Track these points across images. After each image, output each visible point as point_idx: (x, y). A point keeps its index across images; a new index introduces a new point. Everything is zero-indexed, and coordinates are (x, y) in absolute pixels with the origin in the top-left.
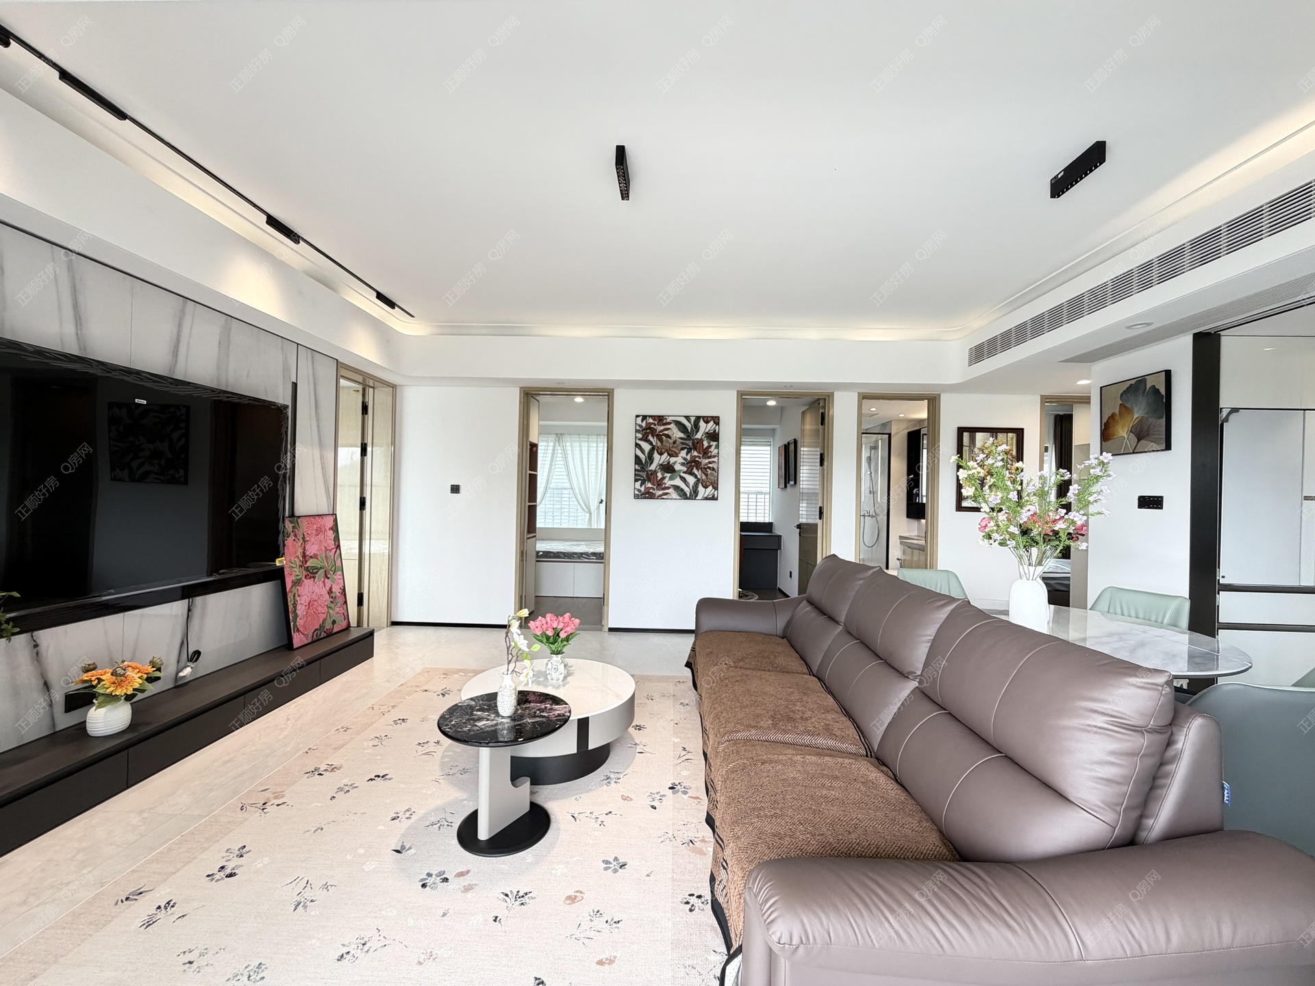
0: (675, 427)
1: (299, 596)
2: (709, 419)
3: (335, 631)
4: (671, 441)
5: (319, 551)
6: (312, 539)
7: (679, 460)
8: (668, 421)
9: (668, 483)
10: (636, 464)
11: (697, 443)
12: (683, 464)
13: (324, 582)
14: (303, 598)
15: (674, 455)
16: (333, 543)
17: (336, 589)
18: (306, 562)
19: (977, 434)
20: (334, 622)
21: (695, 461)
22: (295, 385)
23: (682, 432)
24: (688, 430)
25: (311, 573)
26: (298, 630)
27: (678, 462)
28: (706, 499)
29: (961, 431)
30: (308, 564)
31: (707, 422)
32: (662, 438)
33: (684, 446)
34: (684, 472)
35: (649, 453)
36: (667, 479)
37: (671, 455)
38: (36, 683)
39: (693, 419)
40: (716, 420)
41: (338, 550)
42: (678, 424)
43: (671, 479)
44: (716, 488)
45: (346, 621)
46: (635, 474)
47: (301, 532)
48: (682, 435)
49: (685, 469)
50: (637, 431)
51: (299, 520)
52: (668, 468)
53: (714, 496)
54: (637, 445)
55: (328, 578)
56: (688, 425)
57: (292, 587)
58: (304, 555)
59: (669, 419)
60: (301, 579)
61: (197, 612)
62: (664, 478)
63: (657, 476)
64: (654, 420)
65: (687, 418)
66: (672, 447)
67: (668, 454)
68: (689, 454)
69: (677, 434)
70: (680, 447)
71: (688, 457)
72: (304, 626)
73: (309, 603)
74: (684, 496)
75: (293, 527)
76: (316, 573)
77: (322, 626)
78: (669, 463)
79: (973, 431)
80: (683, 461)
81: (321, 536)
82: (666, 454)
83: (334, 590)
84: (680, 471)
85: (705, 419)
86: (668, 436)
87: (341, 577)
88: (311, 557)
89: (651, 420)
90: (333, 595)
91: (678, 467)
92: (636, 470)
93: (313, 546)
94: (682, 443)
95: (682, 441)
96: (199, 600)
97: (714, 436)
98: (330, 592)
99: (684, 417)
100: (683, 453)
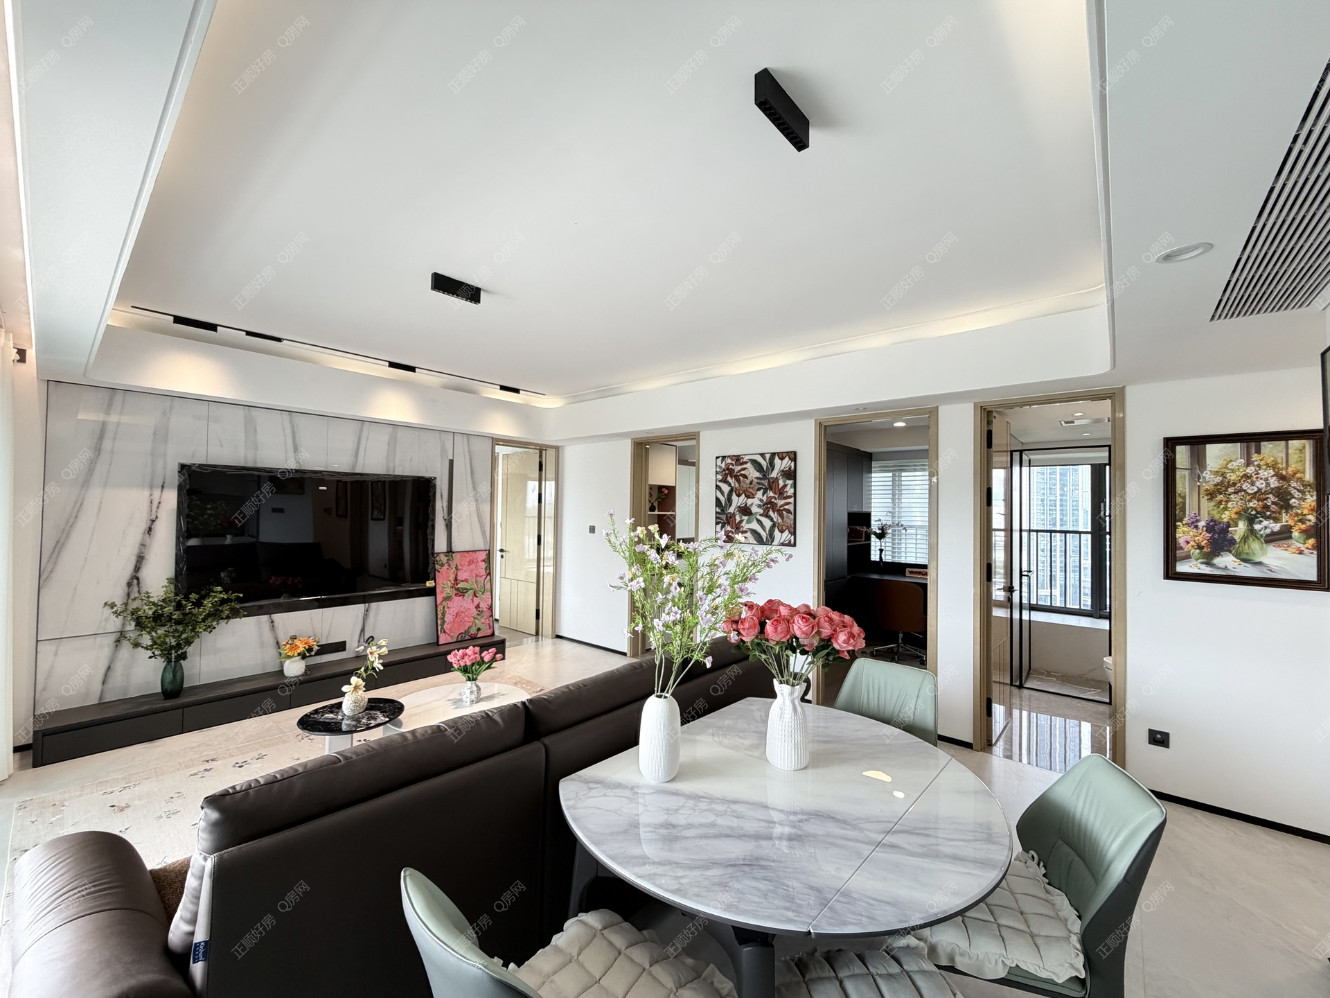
0: (751, 466)
1: (448, 608)
2: (784, 455)
3: (479, 635)
4: (748, 481)
5: (470, 576)
6: (465, 568)
7: (756, 501)
8: (744, 460)
9: (745, 526)
10: (716, 506)
11: (773, 482)
12: (759, 506)
13: (472, 600)
14: (452, 610)
15: (751, 496)
16: (484, 571)
17: (484, 606)
18: (457, 584)
19: (1208, 446)
20: (479, 629)
21: (771, 503)
22: (451, 462)
23: (758, 471)
24: (763, 468)
25: (461, 593)
26: (445, 632)
27: (755, 504)
28: (783, 544)
29: (1171, 444)
30: (459, 586)
31: (782, 459)
32: (739, 479)
33: (761, 486)
34: (760, 515)
35: (728, 495)
36: (745, 522)
37: (748, 497)
38: (272, 642)
39: (768, 456)
40: (793, 456)
41: (489, 577)
42: (754, 462)
43: (749, 522)
44: (794, 533)
45: (491, 629)
46: (716, 517)
47: (455, 562)
48: (758, 475)
49: (761, 511)
50: (717, 473)
51: (453, 555)
52: (745, 511)
53: (790, 542)
54: (718, 487)
55: (477, 597)
56: (764, 464)
57: (442, 601)
58: (456, 580)
59: (746, 458)
60: (451, 596)
61: (372, 613)
62: (741, 521)
63: (735, 519)
64: (732, 460)
65: (762, 455)
66: (749, 488)
67: (746, 496)
68: (765, 495)
69: (753, 473)
70: (756, 488)
71: (765, 499)
72: (450, 629)
73: (457, 614)
74: (760, 540)
75: (448, 560)
76: (466, 592)
77: (467, 632)
78: (746, 505)
79: (1198, 443)
80: (760, 503)
81: (473, 566)
82: (743, 496)
83: (481, 606)
84: (756, 513)
85: (780, 455)
86: (745, 477)
87: (490, 597)
88: (462, 581)
89: (729, 461)
90: (481, 609)
91: (755, 509)
92: (716, 513)
93: (465, 573)
94: (758, 483)
95: (759, 481)
96: (374, 605)
97: (791, 474)
98: (478, 607)
99: (760, 454)
100: (760, 494)
